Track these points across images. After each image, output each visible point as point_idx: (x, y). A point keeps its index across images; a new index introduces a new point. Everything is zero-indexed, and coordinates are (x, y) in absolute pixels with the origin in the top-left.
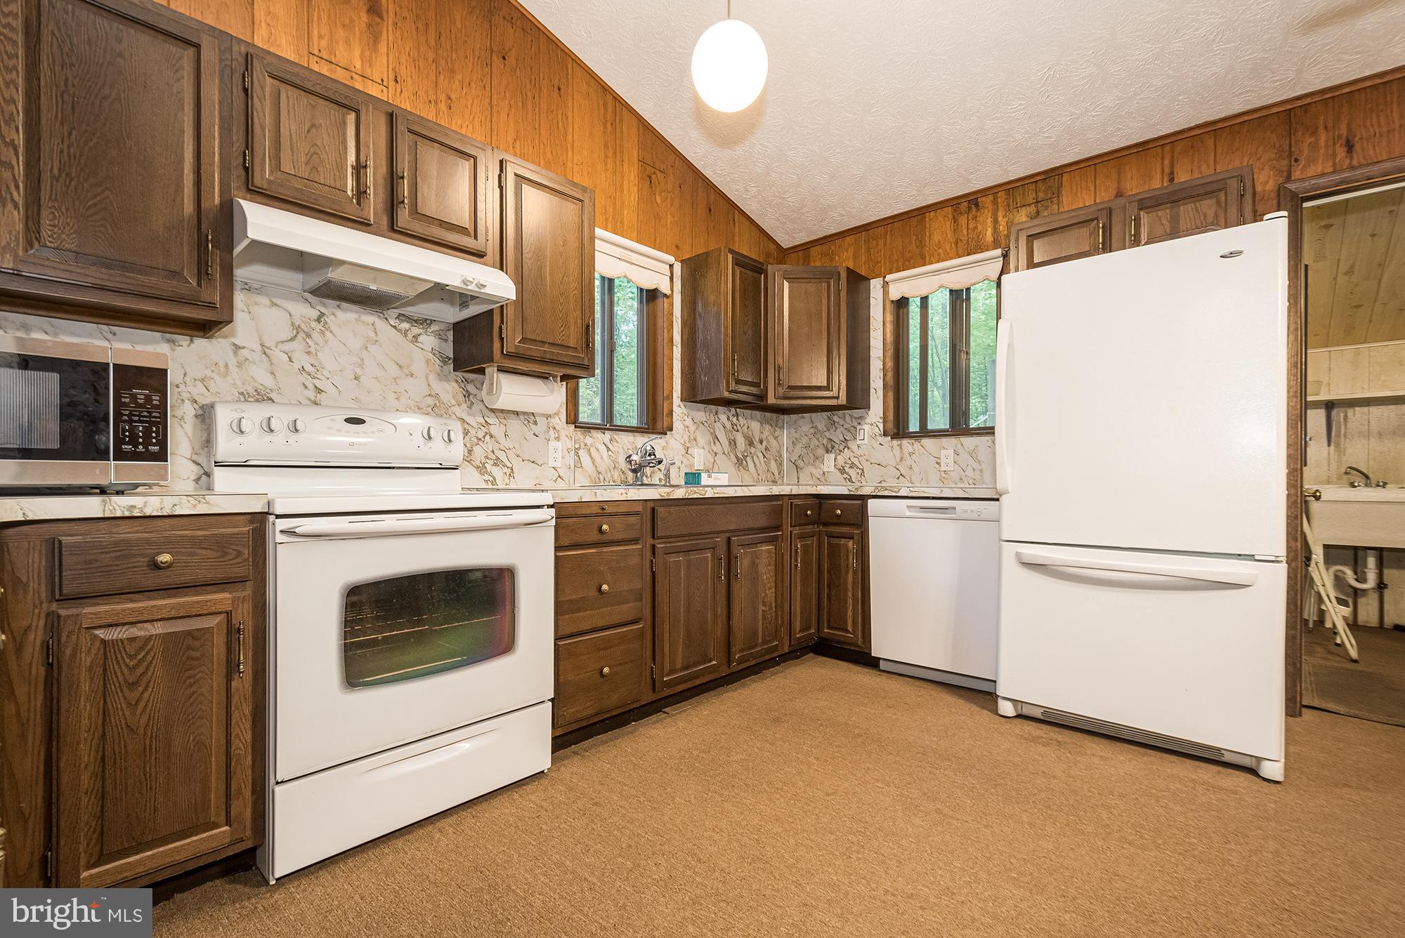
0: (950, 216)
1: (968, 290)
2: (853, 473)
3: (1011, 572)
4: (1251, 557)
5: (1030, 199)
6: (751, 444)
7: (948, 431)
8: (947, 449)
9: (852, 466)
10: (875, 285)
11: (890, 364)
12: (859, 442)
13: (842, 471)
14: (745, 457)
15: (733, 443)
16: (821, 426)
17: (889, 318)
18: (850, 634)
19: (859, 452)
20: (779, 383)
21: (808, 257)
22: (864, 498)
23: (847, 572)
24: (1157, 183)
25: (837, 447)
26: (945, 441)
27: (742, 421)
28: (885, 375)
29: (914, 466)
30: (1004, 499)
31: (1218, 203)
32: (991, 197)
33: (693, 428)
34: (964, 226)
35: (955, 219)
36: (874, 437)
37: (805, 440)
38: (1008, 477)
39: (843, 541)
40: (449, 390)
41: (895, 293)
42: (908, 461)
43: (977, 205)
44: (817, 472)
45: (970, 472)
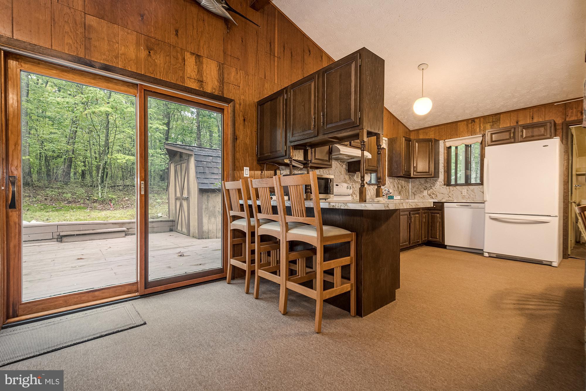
0: (466, 124)
1: (471, 145)
2: (433, 196)
3: (488, 221)
4: (550, 216)
5: (491, 120)
6: (402, 188)
7: (464, 184)
8: (465, 189)
9: (433, 194)
10: (441, 143)
11: (446, 165)
12: (435, 187)
13: (430, 195)
14: (401, 191)
15: (398, 187)
16: (423, 182)
17: (446, 152)
18: (438, 239)
19: (435, 190)
20: (414, 171)
21: (419, 133)
22: (443, 203)
23: (437, 223)
24: (529, 121)
25: (428, 188)
26: (464, 187)
27: (400, 181)
28: (444, 168)
29: (454, 194)
30: (486, 203)
31: (544, 129)
32: (479, 120)
33: (390, 184)
34: (470, 127)
35: (467, 125)
36: (441, 186)
37: (417, 186)
38: (487, 197)
39: (436, 214)
40: (347, 177)
41: (448, 145)
42: (452, 193)
43: (474, 121)
44: (421, 196)
45: (472, 196)
